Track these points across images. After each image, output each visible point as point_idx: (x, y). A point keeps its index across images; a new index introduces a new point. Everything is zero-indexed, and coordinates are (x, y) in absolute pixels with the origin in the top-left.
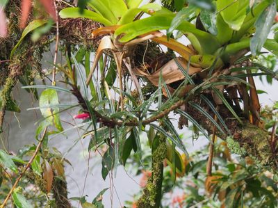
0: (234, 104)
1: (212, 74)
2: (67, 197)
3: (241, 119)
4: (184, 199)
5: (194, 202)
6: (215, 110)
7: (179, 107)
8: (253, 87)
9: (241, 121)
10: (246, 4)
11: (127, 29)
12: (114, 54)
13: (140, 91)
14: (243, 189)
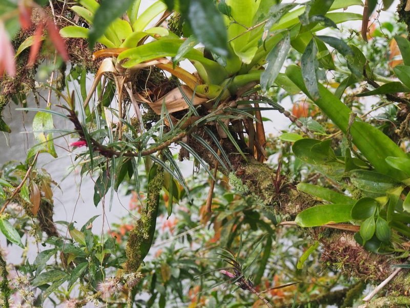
0: (239, 138)
1: (218, 106)
2: (52, 220)
3: (245, 155)
4: (175, 224)
5: (186, 228)
6: (219, 144)
7: (180, 139)
8: (260, 123)
9: (245, 157)
10: (257, 35)
11: (131, 54)
12: (115, 77)
13: (141, 119)
14: (240, 220)
